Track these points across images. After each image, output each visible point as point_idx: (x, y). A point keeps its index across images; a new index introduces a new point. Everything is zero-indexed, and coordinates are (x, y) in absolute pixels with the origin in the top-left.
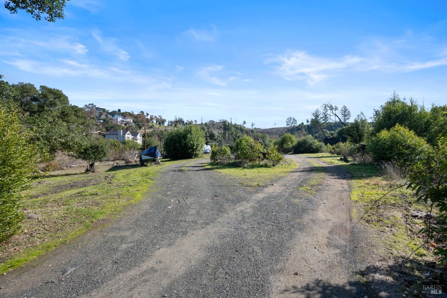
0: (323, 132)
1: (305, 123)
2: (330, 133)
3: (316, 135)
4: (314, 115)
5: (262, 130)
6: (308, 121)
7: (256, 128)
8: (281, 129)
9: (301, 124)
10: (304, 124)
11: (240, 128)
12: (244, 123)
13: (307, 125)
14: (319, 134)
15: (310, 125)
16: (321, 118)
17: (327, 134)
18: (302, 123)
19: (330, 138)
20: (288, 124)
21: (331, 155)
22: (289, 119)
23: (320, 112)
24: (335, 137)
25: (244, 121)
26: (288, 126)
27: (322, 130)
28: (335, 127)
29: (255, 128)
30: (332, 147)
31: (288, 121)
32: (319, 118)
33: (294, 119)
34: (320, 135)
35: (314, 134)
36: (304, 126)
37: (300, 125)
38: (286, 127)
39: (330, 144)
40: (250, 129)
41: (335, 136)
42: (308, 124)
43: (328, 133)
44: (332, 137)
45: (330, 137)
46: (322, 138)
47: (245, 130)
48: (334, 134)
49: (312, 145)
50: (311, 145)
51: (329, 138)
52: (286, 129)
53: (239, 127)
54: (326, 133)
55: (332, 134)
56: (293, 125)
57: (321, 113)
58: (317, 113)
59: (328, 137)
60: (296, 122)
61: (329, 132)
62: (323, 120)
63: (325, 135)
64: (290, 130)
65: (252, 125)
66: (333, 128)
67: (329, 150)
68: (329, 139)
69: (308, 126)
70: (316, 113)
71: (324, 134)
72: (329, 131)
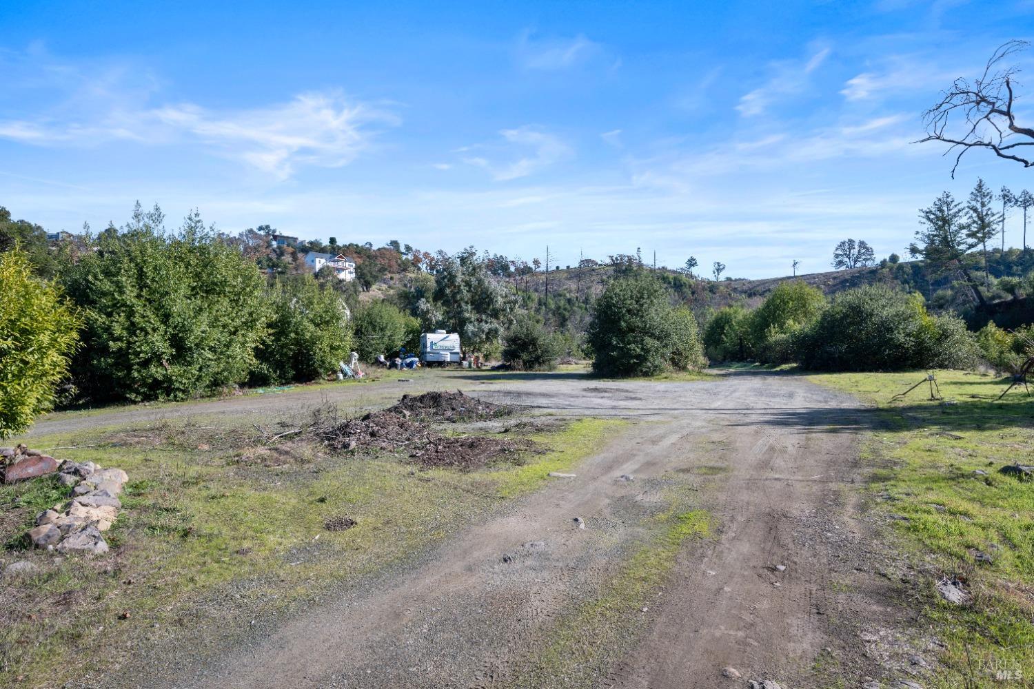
0: (970, 280)
1: (905, 257)
2: (1001, 283)
3: (940, 292)
4: (932, 217)
5: (747, 285)
6: (914, 250)
7: (733, 278)
8: (814, 278)
9: (888, 259)
10: (901, 260)
11: (672, 281)
12: (692, 262)
13: (911, 263)
14: (952, 288)
15: (921, 261)
16: (962, 227)
17: (989, 286)
18: (894, 258)
19: (999, 305)
20: (840, 263)
21: (998, 390)
22: (847, 247)
23: (954, 204)
24: (1025, 299)
25: (689, 258)
26: (843, 268)
27: (968, 275)
28: (1021, 264)
29: (729, 279)
30: (1009, 339)
31: (839, 252)
32: (953, 228)
33: (862, 244)
34: (957, 292)
35: (935, 290)
36: (901, 267)
37: (883, 263)
38: (833, 273)
39: (998, 326)
40: (709, 282)
41: (1022, 293)
42: (914, 260)
43: (993, 285)
44: (1010, 297)
45: (1000, 297)
46: (964, 302)
47: (690, 286)
48: (1020, 285)
49: (890, 330)
50: (886, 327)
51: (996, 301)
52: (835, 278)
53: (671, 276)
54: (982, 284)
55: (1010, 289)
56: (859, 265)
57: (960, 207)
58: (945, 208)
59: (993, 298)
60: (870, 255)
61: (995, 281)
62: (968, 236)
63: (978, 293)
64: (847, 281)
65: (718, 270)
66: (1015, 268)
67: (994, 353)
68: (996, 305)
69: (914, 266)
70: (941, 211)
71: (975, 288)
72: (997, 277)
